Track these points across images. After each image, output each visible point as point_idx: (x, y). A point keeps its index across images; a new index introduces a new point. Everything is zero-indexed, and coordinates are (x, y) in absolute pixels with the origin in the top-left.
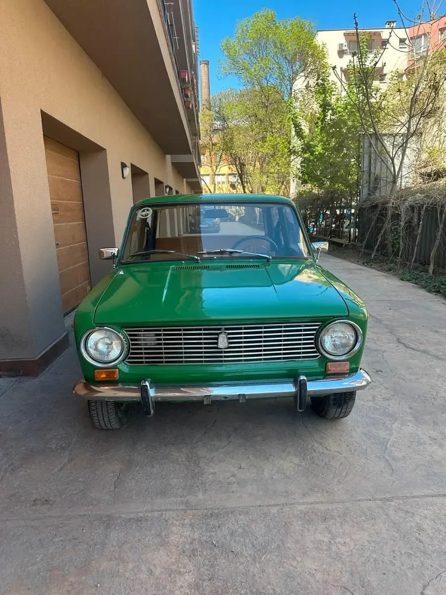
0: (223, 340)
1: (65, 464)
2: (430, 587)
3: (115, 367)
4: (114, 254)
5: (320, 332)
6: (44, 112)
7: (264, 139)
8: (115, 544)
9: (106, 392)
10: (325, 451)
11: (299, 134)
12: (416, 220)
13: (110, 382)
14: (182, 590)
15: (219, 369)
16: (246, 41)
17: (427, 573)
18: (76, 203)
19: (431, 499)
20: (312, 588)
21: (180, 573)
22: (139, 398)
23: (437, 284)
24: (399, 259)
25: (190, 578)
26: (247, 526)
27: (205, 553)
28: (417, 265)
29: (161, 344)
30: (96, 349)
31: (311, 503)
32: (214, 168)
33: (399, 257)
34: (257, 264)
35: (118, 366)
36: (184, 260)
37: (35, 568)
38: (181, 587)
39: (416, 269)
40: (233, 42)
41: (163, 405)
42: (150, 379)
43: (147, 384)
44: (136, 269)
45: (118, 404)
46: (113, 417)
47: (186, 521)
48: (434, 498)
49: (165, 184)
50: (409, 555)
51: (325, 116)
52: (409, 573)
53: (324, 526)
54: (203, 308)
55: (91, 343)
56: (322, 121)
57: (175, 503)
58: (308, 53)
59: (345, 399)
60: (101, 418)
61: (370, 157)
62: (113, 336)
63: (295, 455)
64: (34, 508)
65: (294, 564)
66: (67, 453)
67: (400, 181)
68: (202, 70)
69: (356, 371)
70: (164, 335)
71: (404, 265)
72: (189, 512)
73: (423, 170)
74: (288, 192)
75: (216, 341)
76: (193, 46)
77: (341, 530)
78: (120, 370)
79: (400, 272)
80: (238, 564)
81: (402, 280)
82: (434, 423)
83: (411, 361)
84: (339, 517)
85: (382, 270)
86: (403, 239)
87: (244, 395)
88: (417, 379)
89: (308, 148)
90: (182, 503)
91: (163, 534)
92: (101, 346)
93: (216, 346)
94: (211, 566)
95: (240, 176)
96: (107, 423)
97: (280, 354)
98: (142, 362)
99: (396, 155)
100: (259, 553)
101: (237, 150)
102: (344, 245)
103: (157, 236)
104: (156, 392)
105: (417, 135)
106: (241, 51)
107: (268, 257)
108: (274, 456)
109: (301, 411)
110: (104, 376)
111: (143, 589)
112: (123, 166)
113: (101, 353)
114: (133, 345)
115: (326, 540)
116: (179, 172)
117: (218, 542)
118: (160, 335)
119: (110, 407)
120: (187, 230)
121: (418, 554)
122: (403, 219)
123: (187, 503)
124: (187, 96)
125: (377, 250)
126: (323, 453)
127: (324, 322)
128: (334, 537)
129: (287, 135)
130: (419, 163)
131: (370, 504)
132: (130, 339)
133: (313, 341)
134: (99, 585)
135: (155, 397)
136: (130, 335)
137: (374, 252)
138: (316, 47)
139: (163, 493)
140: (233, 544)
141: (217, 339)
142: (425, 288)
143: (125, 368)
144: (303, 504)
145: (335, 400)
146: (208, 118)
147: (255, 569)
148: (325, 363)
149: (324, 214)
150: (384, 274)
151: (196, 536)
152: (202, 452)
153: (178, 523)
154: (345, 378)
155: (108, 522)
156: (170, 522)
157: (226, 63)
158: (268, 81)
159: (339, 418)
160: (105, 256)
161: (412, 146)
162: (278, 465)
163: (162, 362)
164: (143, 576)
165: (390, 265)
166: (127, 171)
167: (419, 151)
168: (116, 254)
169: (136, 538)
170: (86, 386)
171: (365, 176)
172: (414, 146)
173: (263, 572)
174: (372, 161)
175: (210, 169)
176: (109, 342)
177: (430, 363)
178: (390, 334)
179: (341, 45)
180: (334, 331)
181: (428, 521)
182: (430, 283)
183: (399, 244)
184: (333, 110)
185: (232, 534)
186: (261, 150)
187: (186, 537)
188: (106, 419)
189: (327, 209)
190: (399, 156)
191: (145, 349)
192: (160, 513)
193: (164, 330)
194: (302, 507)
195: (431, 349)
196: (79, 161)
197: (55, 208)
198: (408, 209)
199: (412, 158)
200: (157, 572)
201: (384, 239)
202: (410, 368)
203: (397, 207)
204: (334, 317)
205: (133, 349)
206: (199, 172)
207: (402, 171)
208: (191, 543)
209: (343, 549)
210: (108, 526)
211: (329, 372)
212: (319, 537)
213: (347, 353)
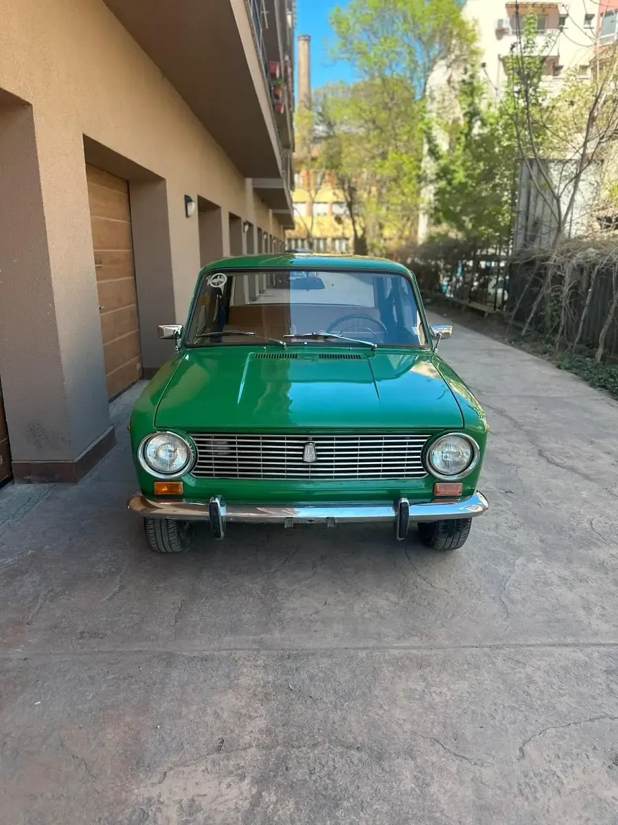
0: (311, 452)
1: (116, 592)
2: (531, 743)
3: (179, 479)
4: (177, 332)
5: (429, 447)
6: (88, 137)
7: (384, 156)
8: (176, 684)
9: (166, 508)
10: (430, 589)
11: (433, 152)
12: (584, 285)
13: (173, 497)
14: (252, 734)
15: (305, 486)
16: (364, 11)
17: (529, 728)
18: (124, 252)
19: (549, 649)
20: (398, 738)
21: (250, 717)
22: (207, 517)
23: (604, 376)
24: (558, 338)
25: (261, 723)
26: (330, 669)
27: (279, 697)
28: (583, 346)
29: (235, 454)
30: (157, 457)
31: (406, 648)
32: (313, 194)
33: (559, 336)
34: (358, 354)
35: (183, 478)
36: (264, 345)
37: (87, 706)
38: (252, 732)
39: (580, 352)
40: (346, 12)
41: (235, 526)
42: (220, 496)
43: (217, 501)
44: (205, 354)
45: (181, 523)
46: (173, 538)
47: (259, 663)
48: (554, 648)
49: (243, 220)
50: (513, 708)
51: (471, 129)
52: (511, 728)
53: (418, 674)
54: (289, 411)
55: (150, 450)
56: (467, 135)
57: (247, 641)
58: (451, 33)
59: (457, 527)
60: (159, 539)
61: (529, 194)
62: (177, 443)
63: (393, 591)
64: (81, 641)
65: (381, 712)
66: (118, 578)
67: (568, 228)
68: (300, 49)
69: (472, 494)
70: (239, 443)
71: (564, 346)
72: (262, 652)
73: (602, 214)
74: (416, 232)
75: (301, 453)
76: (289, 18)
77: (438, 680)
78: (184, 482)
79: (558, 356)
80: (316, 711)
81: (559, 367)
82: (567, 559)
83: (552, 480)
84: (438, 664)
85: (533, 353)
86: (565, 310)
87: (333, 519)
88: (557, 504)
89: (444, 173)
90: (255, 642)
91: (232, 675)
92: (162, 454)
93: (301, 458)
94: (286, 712)
95: (350, 206)
96: (166, 544)
97: (379, 471)
98: (212, 475)
99: (566, 190)
100: (342, 700)
101: (346, 171)
102: (486, 315)
103: (232, 304)
104: (228, 511)
105: (595, 162)
106: (358, 27)
107: (373, 345)
108: (367, 592)
109: (401, 539)
110: (165, 489)
111: (209, 733)
112: (188, 200)
113: (163, 462)
114: (201, 453)
115: (419, 688)
116: (262, 200)
117: (295, 686)
118: (234, 443)
119: (171, 526)
120: (272, 283)
121: (523, 708)
122: (567, 284)
123: (260, 642)
124: (277, 97)
125: (530, 323)
126: (427, 591)
127: (434, 435)
128: (428, 686)
129: (416, 150)
130: (596, 202)
131: (474, 651)
132: (198, 447)
133: (419, 457)
134: (159, 727)
135: (227, 517)
136: (198, 442)
137: (527, 325)
138: (462, 24)
139: (234, 629)
140: (312, 689)
141: (303, 450)
142: (587, 380)
143: (191, 481)
144: (397, 648)
145: (445, 527)
146: (306, 121)
147: (335, 716)
148: (432, 485)
149: (464, 266)
150: (535, 358)
151: (270, 678)
152: (281, 584)
153: (249, 663)
154: (456, 501)
155: (169, 660)
156: (240, 663)
157: (336, 44)
158: (393, 71)
159: (450, 549)
160: (166, 335)
161: (589, 178)
162: (372, 603)
163: (236, 475)
164: (209, 719)
165: (545, 346)
166: (193, 207)
167: (597, 188)
168: (179, 333)
169: (201, 679)
170: (143, 502)
171: (520, 219)
172: (592, 178)
173: (344, 719)
174: (531, 199)
175: (307, 194)
176: (172, 449)
177: (576, 484)
178: (530, 444)
179: (501, 21)
180: (447, 445)
181: (539, 673)
182: (595, 374)
183: (560, 318)
184: (482, 120)
185: (312, 678)
186: (379, 170)
187: (258, 680)
188: (166, 540)
189: (469, 260)
190: (569, 192)
191: (215, 459)
192: (229, 652)
193: (239, 438)
194: (396, 652)
195: (580, 465)
196: (129, 193)
197: (98, 261)
198: (574, 269)
199: (588, 195)
200: (225, 715)
201: (540, 309)
202: (549, 490)
203: (560, 266)
204: (446, 429)
205: (201, 459)
206: (291, 200)
207: (572, 213)
208: (264, 686)
209: (437, 699)
210: (169, 665)
211: (438, 495)
212: (411, 685)
213: (461, 472)
